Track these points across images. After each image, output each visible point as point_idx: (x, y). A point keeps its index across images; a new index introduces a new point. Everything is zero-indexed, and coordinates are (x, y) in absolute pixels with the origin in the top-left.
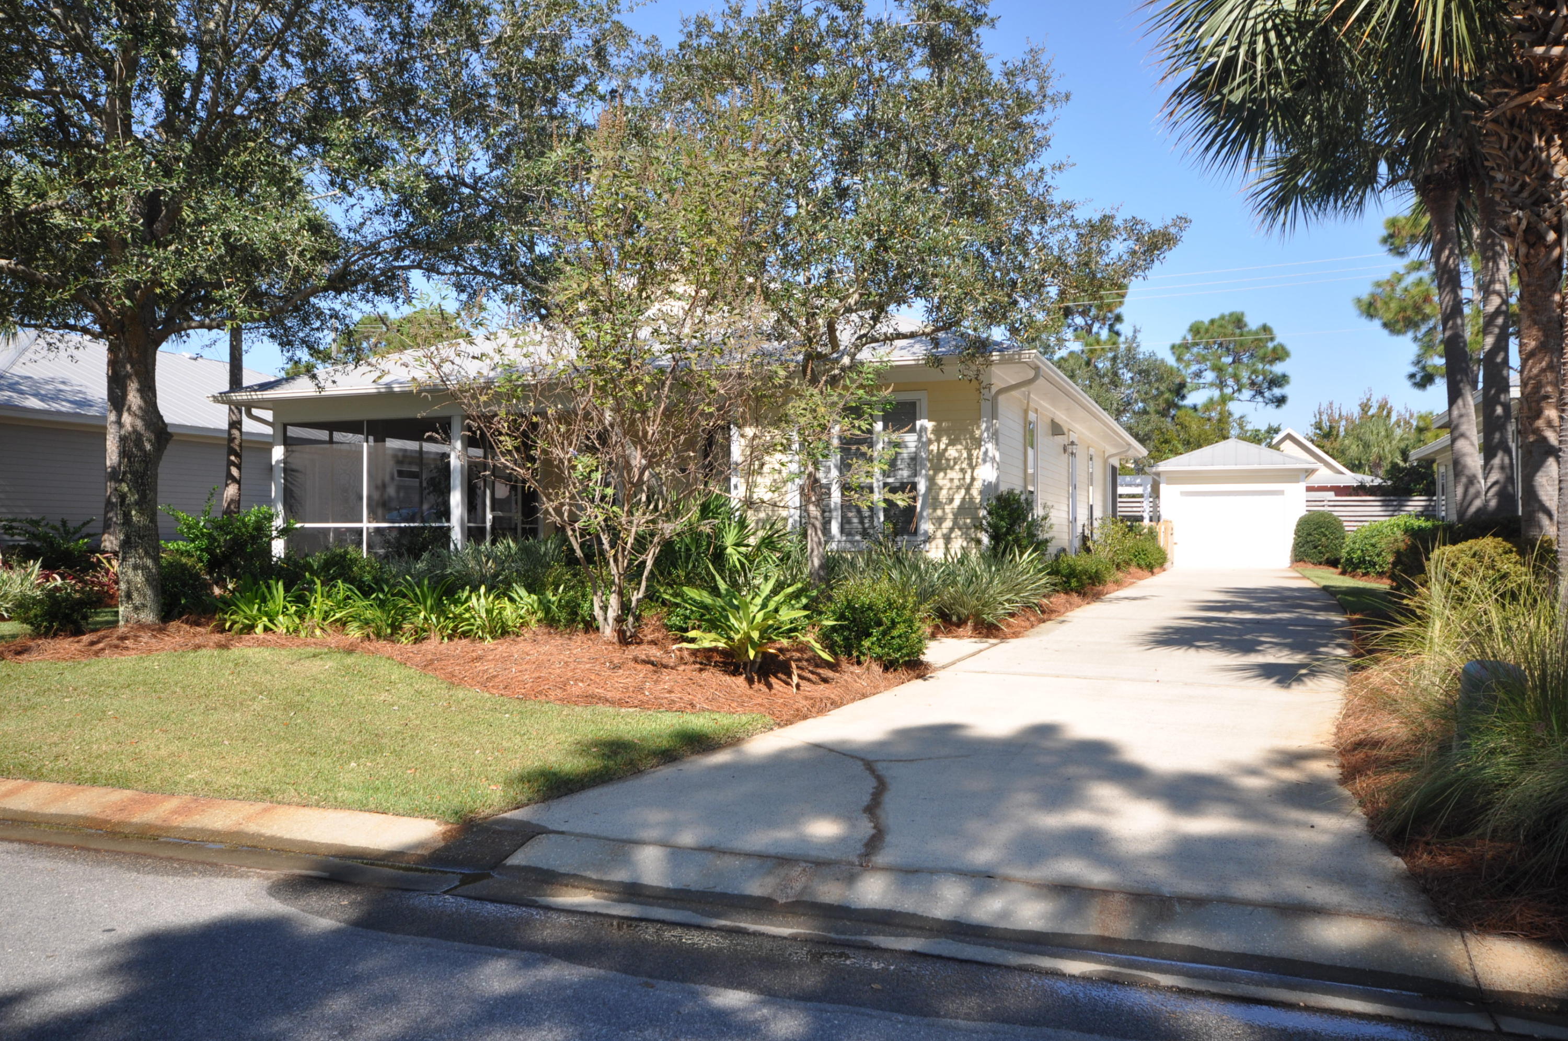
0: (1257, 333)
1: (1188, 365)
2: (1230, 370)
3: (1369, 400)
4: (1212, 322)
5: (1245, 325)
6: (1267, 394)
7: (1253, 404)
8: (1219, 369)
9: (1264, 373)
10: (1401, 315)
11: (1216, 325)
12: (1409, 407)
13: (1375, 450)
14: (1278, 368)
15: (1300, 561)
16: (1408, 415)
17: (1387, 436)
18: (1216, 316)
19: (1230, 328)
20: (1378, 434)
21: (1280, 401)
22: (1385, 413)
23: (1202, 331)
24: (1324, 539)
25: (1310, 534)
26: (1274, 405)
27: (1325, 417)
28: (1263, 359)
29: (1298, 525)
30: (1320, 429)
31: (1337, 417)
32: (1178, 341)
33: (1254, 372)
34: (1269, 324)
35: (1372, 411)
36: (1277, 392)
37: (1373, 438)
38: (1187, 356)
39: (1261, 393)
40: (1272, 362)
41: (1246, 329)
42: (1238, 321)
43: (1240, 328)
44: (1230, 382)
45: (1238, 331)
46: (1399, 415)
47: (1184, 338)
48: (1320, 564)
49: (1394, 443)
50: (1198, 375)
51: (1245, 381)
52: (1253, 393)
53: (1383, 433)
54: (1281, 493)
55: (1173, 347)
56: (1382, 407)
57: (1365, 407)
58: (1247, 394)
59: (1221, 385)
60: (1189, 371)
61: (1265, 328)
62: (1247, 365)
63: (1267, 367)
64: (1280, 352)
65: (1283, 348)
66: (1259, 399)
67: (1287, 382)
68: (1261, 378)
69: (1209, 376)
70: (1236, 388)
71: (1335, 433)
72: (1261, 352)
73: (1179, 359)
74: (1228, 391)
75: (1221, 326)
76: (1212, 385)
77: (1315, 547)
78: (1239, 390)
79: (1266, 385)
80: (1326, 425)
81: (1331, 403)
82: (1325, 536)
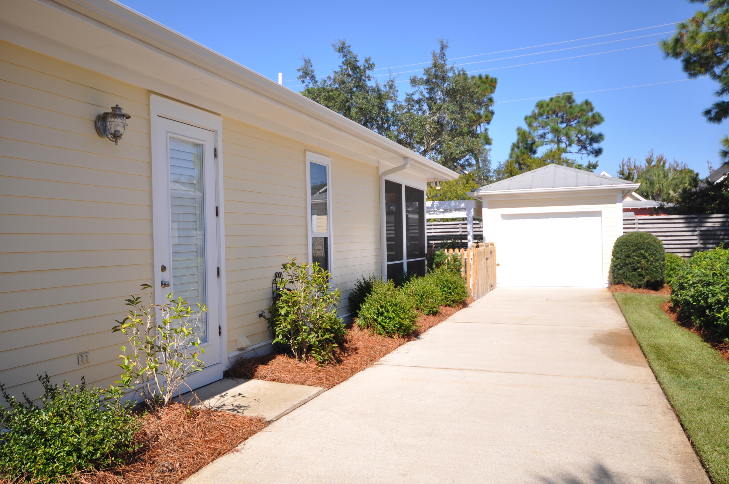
0: (581, 105)
1: (536, 129)
2: (564, 131)
3: (651, 156)
4: (551, 99)
5: (574, 101)
6: (589, 148)
7: (580, 155)
8: (556, 131)
9: (586, 133)
10: (709, 43)
11: (554, 101)
12: (676, 160)
13: (657, 185)
14: (596, 130)
15: (619, 283)
16: (675, 165)
17: (665, 177)
18: (554, 96)
19: (563, 102)
20: (659, 175)
21: (598, 152)
22: (662, 163)
23: (545, 106)
24: (643, 261)
25: (629, 256)
26: (593, 155)
27: (626, 168)
28: (586, 123)
29: (616, 246)
30: (623, 174)
31: (633, 167)
32: (529, 113)
33: (580, 132)
34: (590, 100)
35: (653, 164)
36: (596, 146)
37: (655, 178)
38: (535, 124)
39: (585, 148)
40: (591, 126)
41: (574, 104)
42: (569, 99)
43: (570, 103)
44: (564, 138)
45: (568, 105)
46: (670, 165)
47: (534, 112)
48: (640, 287)
49: (669, 180)
50: (543, 136)
51: (574, 138)
52: (580, 147)
53: (662, 175)
54: (598, 214)
55: (526, 118)
56: (659, 161)
57: (649, 161)
58: (575, 148)
59: (559, 141)
60: (536, 134)
61: (587, 103)
62: (575, 128)
63: (589, 129)
64: (597, 118)
65: (599, 115)
66: (584, 151)
67: (602, 139)
68: (585, 137)
69: (550, 136)
70: (567, 143)
71: (632, 177)
72: (584, 118)
73: (530, 125)
74: (563, 145)
75: (557, 101)
76: (552, 141)
77: (635, 270)
78: (570, 145)
79: (588, 142)
80: (626, 173)
81: (629, 159)
82: (645, 257)
